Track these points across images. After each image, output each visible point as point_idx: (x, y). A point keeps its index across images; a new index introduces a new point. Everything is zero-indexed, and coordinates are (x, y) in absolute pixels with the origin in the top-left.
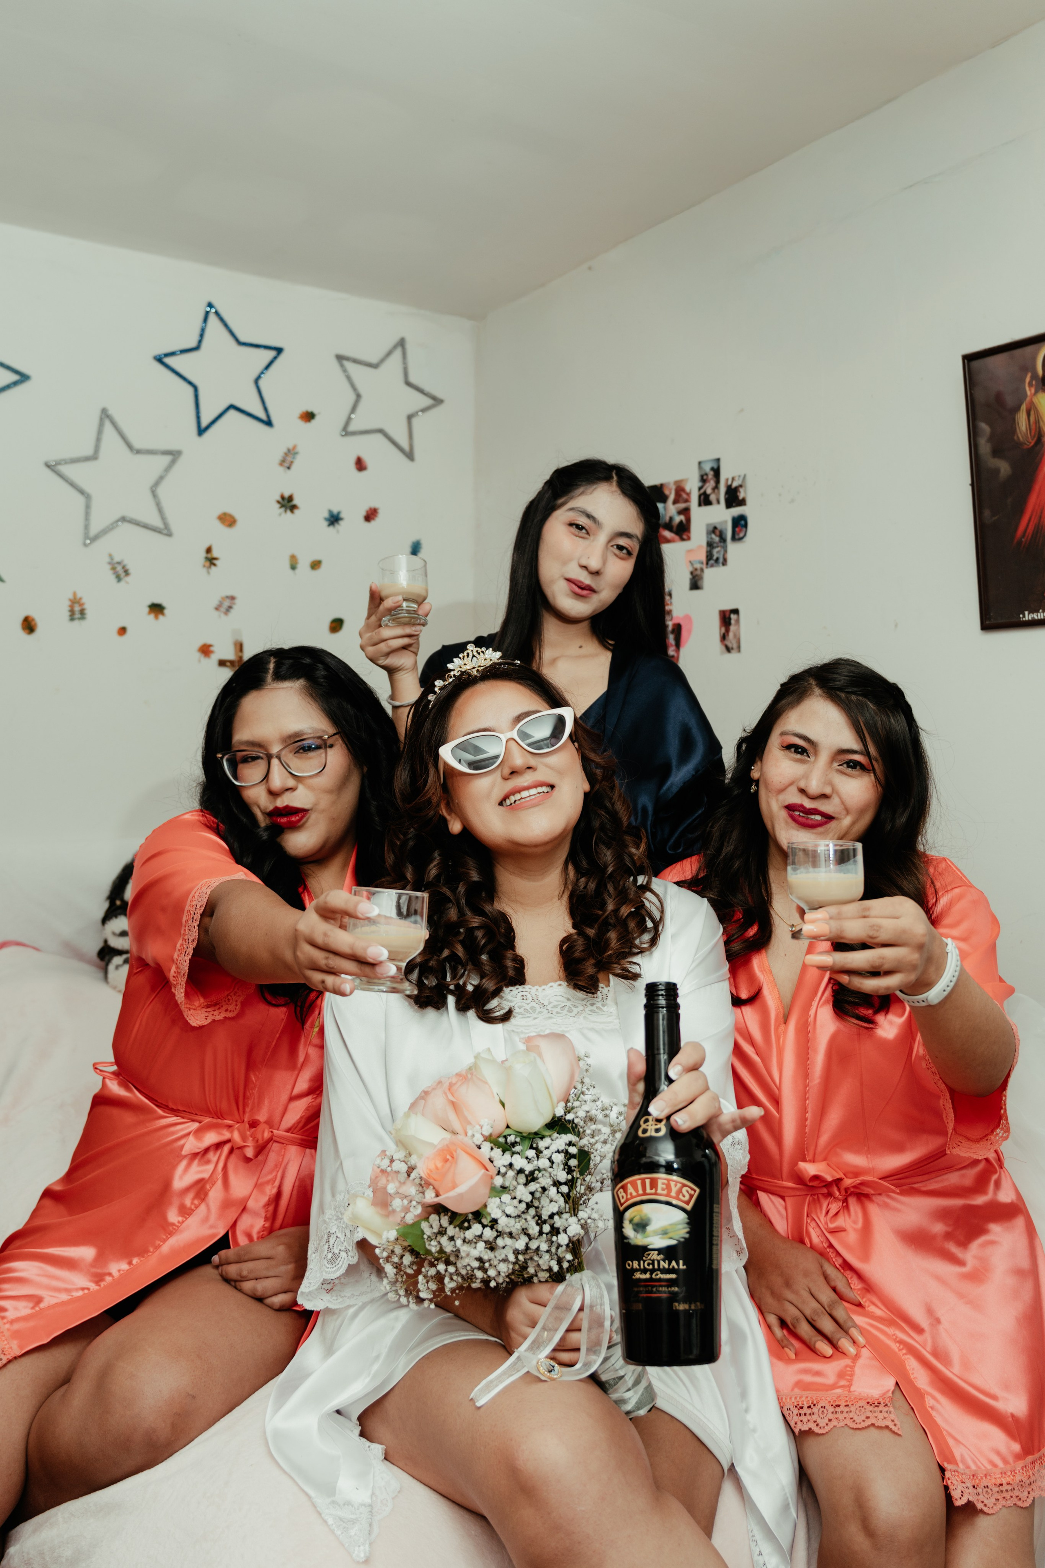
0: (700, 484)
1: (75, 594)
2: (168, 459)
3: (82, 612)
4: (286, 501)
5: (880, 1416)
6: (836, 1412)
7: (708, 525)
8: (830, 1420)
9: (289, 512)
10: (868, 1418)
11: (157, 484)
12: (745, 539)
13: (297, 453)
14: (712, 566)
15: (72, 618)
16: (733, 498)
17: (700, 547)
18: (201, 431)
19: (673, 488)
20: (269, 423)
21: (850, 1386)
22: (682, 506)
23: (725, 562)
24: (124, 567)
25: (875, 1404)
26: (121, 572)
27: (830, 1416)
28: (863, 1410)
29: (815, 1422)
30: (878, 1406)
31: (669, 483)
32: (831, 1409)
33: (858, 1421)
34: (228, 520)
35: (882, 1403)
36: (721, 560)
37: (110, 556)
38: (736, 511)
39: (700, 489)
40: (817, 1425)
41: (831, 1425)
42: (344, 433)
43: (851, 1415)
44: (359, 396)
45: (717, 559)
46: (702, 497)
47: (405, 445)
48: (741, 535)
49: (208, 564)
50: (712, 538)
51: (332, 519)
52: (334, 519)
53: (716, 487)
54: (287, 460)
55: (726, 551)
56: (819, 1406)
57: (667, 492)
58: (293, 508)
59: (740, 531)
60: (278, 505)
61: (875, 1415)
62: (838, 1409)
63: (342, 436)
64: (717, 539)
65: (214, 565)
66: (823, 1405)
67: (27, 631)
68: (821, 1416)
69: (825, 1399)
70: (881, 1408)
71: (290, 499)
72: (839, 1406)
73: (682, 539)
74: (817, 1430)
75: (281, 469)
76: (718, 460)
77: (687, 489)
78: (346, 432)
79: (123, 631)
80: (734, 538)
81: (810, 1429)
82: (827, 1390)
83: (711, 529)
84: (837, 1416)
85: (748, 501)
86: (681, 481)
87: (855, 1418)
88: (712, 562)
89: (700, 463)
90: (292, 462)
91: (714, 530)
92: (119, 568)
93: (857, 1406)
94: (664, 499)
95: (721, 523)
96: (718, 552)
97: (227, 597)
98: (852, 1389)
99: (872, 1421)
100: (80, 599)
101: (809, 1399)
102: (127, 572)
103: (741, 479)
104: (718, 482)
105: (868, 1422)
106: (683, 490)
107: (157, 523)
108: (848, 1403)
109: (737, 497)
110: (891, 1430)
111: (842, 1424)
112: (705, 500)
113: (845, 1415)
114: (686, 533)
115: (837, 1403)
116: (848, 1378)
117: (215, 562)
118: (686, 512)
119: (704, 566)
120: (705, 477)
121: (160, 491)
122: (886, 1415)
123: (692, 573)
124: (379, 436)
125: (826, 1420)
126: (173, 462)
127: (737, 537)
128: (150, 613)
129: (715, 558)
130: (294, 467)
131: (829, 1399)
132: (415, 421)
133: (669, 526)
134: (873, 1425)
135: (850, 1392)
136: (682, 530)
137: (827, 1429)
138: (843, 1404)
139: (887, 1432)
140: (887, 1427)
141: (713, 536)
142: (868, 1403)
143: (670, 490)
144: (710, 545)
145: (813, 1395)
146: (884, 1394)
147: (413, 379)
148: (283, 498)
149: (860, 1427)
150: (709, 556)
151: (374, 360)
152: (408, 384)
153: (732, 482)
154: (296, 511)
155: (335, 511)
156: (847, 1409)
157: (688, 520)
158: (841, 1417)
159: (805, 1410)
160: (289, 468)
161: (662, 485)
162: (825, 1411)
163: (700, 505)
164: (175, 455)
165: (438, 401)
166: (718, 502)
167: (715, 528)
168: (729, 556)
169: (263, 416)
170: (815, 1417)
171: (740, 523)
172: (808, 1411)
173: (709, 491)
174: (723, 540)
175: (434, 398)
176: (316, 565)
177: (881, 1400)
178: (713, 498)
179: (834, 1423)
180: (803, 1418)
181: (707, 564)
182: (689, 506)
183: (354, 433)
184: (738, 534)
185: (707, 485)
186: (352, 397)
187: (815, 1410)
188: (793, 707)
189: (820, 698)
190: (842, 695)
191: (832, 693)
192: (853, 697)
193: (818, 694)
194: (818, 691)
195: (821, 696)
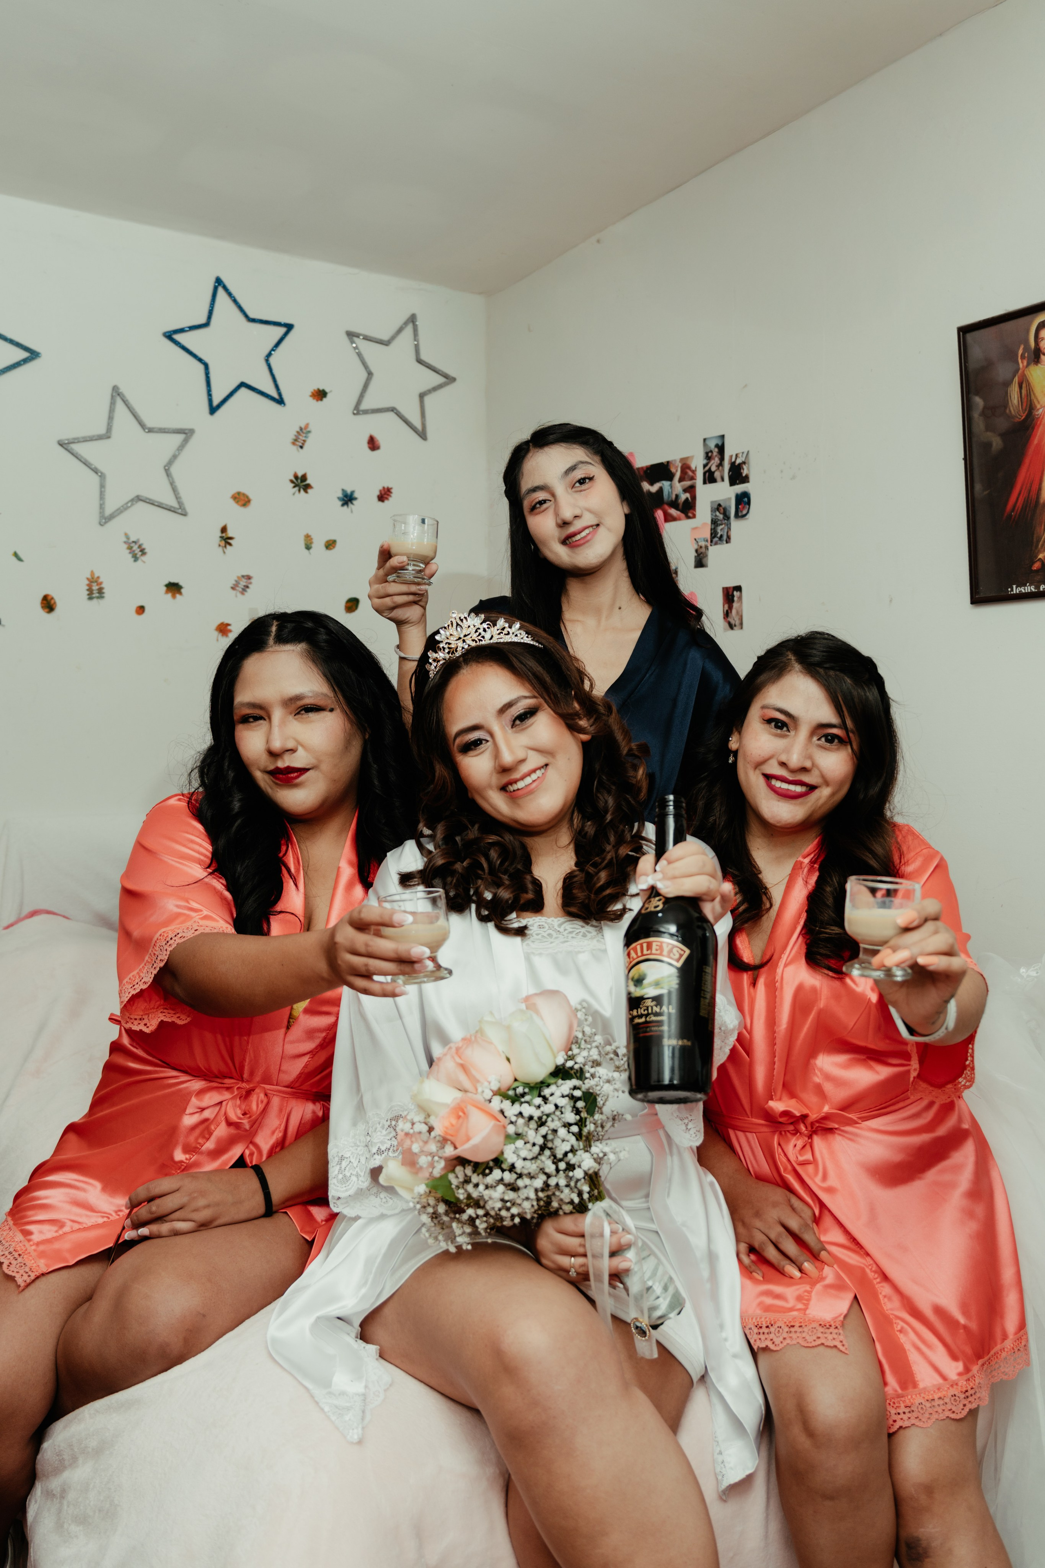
0: (705, 462)
1: (92, 573)
2: (180, 437)
3: (101, 591)
4: (299, 481)
5: (830, 1337)
6: (791, 1332)
7: (712, 502)
8: (784, 1339)
9: (302, 491)
10: (819, 1338)
11: (170, 463)
12: (747, 517)
13: (309, 432)
14: (716, 544)
15: (90, 598)
16: (737, 475)
17: (704, 524)
18: (213, 410)
19: (680, 465)
20: (280, 401)
21: (805, 1310)
22: (687, 483)
23: (728, 540)
24: (140, 546)
25: (826, 1326)
26: (137, 551)
27: (785, 1335)
28: (815, 1331)
29: (771, 1340)
30: (828, 1328)
31: (675, 460)
32: (787, 1329)
33: (809, 1341)
34: (242, 500)
35: (833, 1325)
36: (725, 537)
37: (126, 535)
38: (740, 488)
39: (705, 466)
40: (773, 1343)
41: (785, 1343)
42: (355, 412)
43: (804, 1335)
44: (370, 374)
45: (721, 536)
46: (707, 474)
47: (418, 424)
48: (744, 512)
49: (223, 543)
50: (716, 516)
51: (346, 499)
52: (348, 499)
53: (720, 465)
54: (300, 439)
55: (729, 529)
56: (776, 1326)
57: (673, 470)
58: (307, 487)
59: (744, 508)
60: (293, 485)
61: (826, 1335)
62: (792, 1329)
63: (354, 414)
64: (721, 516)
65: (230, 544)
66: (779, 1325)
67: (47, 610)
68: (777, 1335)
69: (782, 1319)
70: (832, 1330)
71: (304, 478)
72: (793, 1326)
73: (688, 517)
74: (772, 1347)
75: (294, 448)
76: (723, 437)
77: (693, 467)
78: (357, 411)
79: (141, 610)
80: (737, 516)
81: (767, 1346)
82: (784, 1312)
83: (716, 507)
84: (791, 1335)
85: (752, 478)
86: (687, 458)
87: (808, 1338)
88: (716, 539)
89: (705, 440)
90: (304, 441)
91: (718, 507)
92: (135, 547)
93: (810, 1327)
94: (670, 477)
95: (725, 500)
96: (721, 530)
97: (243, 576)
98: (808, 1312)
99: (822, 1341)
100: (98, 577)
101: (767, 1319)
102: (143, 552)
103: (745, 455)
104: (722, 459)
105: (819, 1342)
106: (689, 468)
107: (172, 502)
108: (802, 1324)
109: (741, 474)
110: (839, 1349)
111: (794, 1342)
112: (710, 478)
113: (798, 1334)
114: (691, 511)
115: (792, 1324)
116: (805, 1302)
117: (230, 541)
118: (691, 489)
119: (709, 544)
120: (710, 454)
121: (174, 470)
122: (835, 1336)
123: (697, 551)
124: (392, 415)
125: (781, 1339)
126: (186, 441)
127: (740, 514)
128: (167, 592)
129: (719, 535)
130: (305, 447)
131: (785, 1320)
132: (427, 399)
133: (674, 504)
134: (823, 1344)
135: (805, 1314)
136: (688, 508)
137: (781, 1346)
138: (797, 1325)
139: (834, 1350)
140: (835, 1347)
141: (718, 513)
142: (820, 1325)
143: (677, 467)
144: (715, 522)
145: (771, 1316)
146: (836, 1318)
147: (424, 357)
148: (296, 477)
149: (810, 1345)
150: (714, 534)
151: (385, 337)
152: (420, 361)
153: (736, 459)
154: (309, 491)
155: (349, 491)
156: (800, 1329)
157: (694, 497)
158: (794, 1336)
159: (765, 1330)
160: (301, 447)
161: (668, 462)
162: (781, 1330)
163: (705, 483)
164: (187, 434)
165: (450, 380)
166: (723, 480)
167: (719, 505)
168: (733, 534)
169: (274, 394)
170: (772, 1336)
171: (743, 500)
172: (766, 1331)
173: (713, 468)
174: (727, 517)
175: (445, 376)
176: (330, 545)
177: (832, 1323)
178: (717, 475)
179: (788, 1341)
180: (761, 1336)
181: (711, 541)
182: (695, 483)
183: (366, 412)
184: (741, 511)
185: (712, 462)
186: (365, 375)
187: (772, 1329)
188: (774, 682)
189: (800, 674)
190: (821, 671)
191: (811, 669)
192: (832, 673)
193: (797, 669)
194: (797, 667)
195: (801, 672)
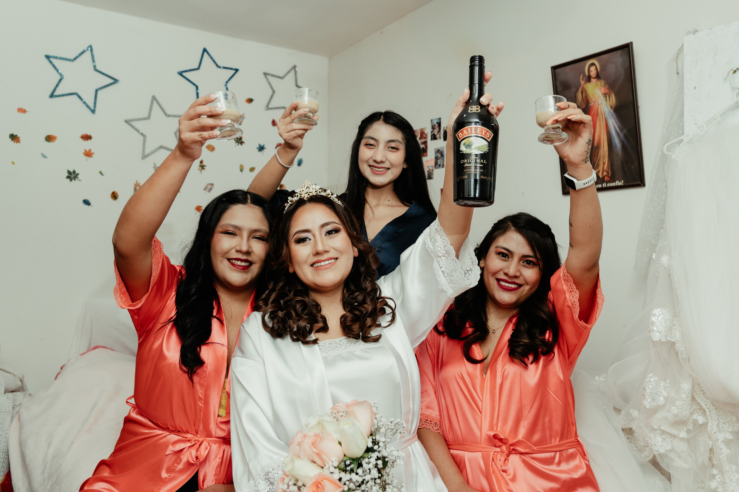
0: (432, 130)
4: (239, 140)
7: (435, 149)
9: (240, 145)
13: (244, 118)
14: (437, 168)
19: (419, 132)
22: (423, 140)
34: (211, 148)
36: (442, 165)
39: (432, 132)
44: (274, 92)
45: (440, 165)
46: (433, 136)
49: (201, 168)
51: (261, 148)
53: (439, 131)
55: (444, 161)
57: (416, 134)
58: (242, 143)
63: (266, 110)
64: (440, 155)
71: (241, 138)
73: (424, 156)
78: (267, 108)
88: (437, 166)
91: (438, 151)
95: (441, 148)
96: (440, 161)
104: (440, 129)
106: (424, 133)
114: (425, 153)
117: (204, 167)
118: (425, 143)
120: (434, 127)
123: (428, 172)
141: (438, 154)
144: (436, 158)
147: (299, 84)
150: (436, 163)
151: (281, 75)
152: (297, 86)
155: (262, 145)
157: (426, 147)
166: (440, 138)
173: (436, 133)
174: (442, 156)
178: (438, 136)
181: (435, 167)
182: (427, 140)
183: (271, 109)
185: (435, 130)
186: (271, 92)
188: (502, 235)
189: (514, 231)
190: (524, 230)
191: (520, 229)
192: (529, 231)
193: (513, 229)
194: (513, 228)
195: (515, 230)
